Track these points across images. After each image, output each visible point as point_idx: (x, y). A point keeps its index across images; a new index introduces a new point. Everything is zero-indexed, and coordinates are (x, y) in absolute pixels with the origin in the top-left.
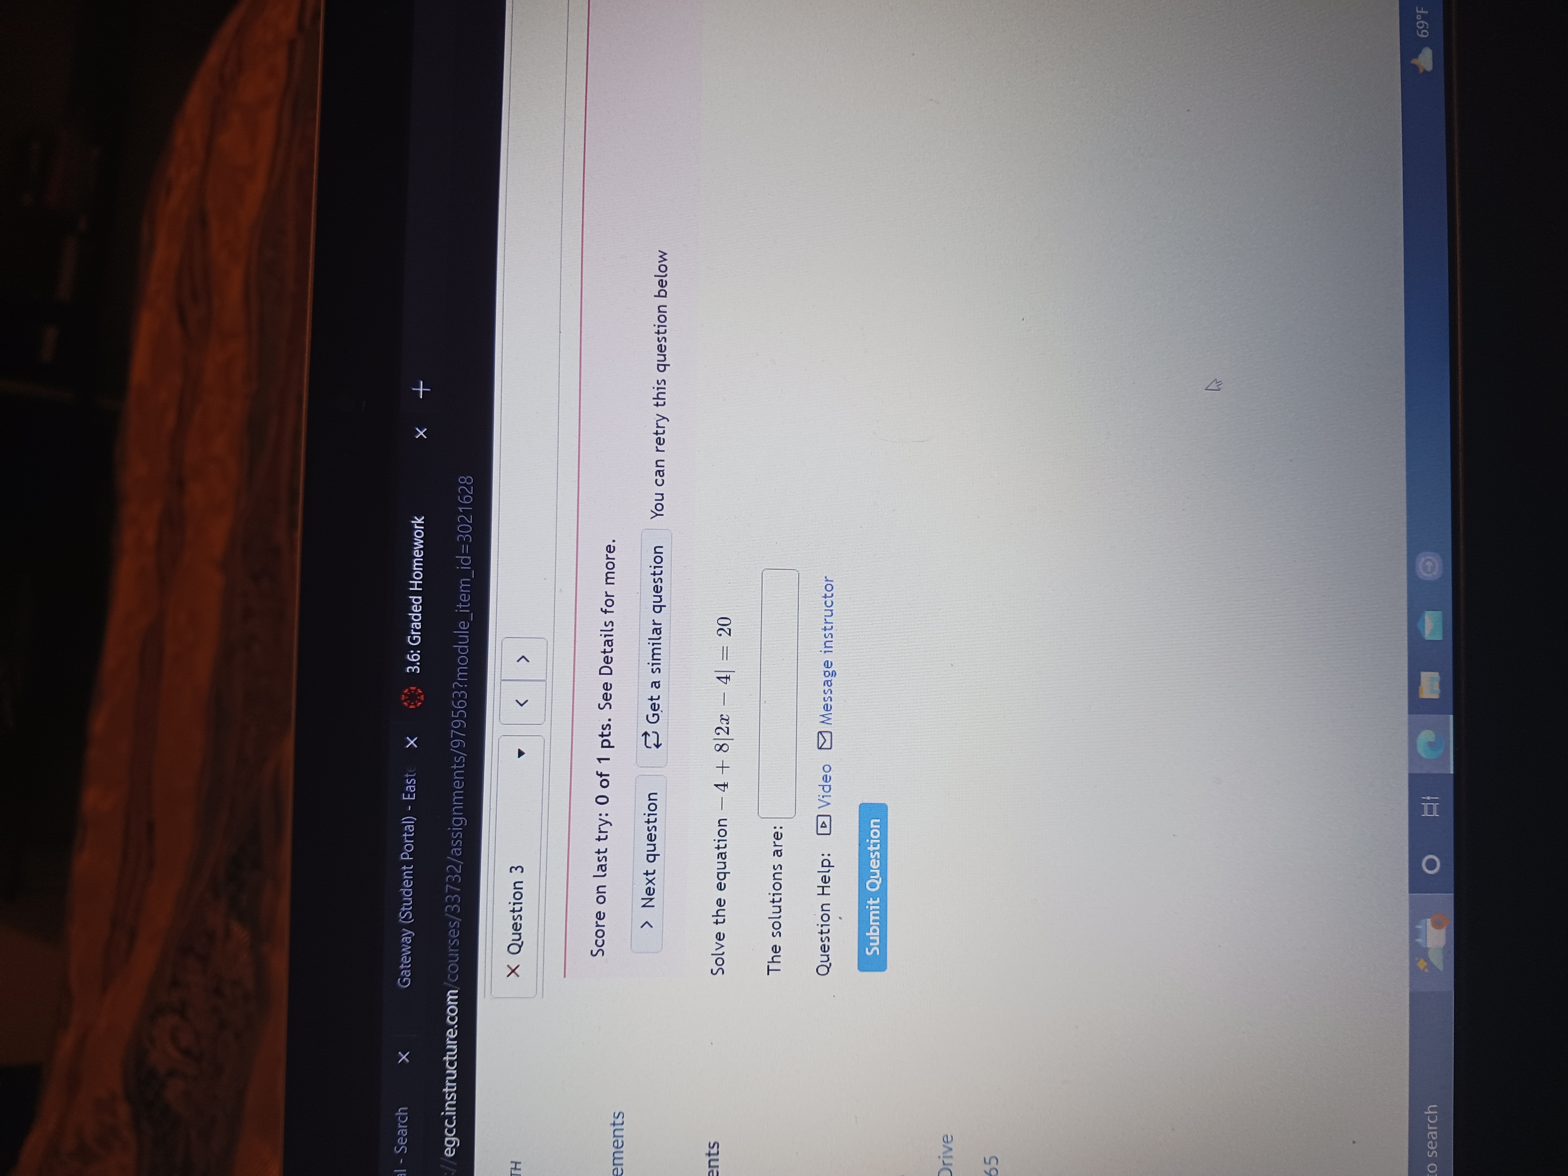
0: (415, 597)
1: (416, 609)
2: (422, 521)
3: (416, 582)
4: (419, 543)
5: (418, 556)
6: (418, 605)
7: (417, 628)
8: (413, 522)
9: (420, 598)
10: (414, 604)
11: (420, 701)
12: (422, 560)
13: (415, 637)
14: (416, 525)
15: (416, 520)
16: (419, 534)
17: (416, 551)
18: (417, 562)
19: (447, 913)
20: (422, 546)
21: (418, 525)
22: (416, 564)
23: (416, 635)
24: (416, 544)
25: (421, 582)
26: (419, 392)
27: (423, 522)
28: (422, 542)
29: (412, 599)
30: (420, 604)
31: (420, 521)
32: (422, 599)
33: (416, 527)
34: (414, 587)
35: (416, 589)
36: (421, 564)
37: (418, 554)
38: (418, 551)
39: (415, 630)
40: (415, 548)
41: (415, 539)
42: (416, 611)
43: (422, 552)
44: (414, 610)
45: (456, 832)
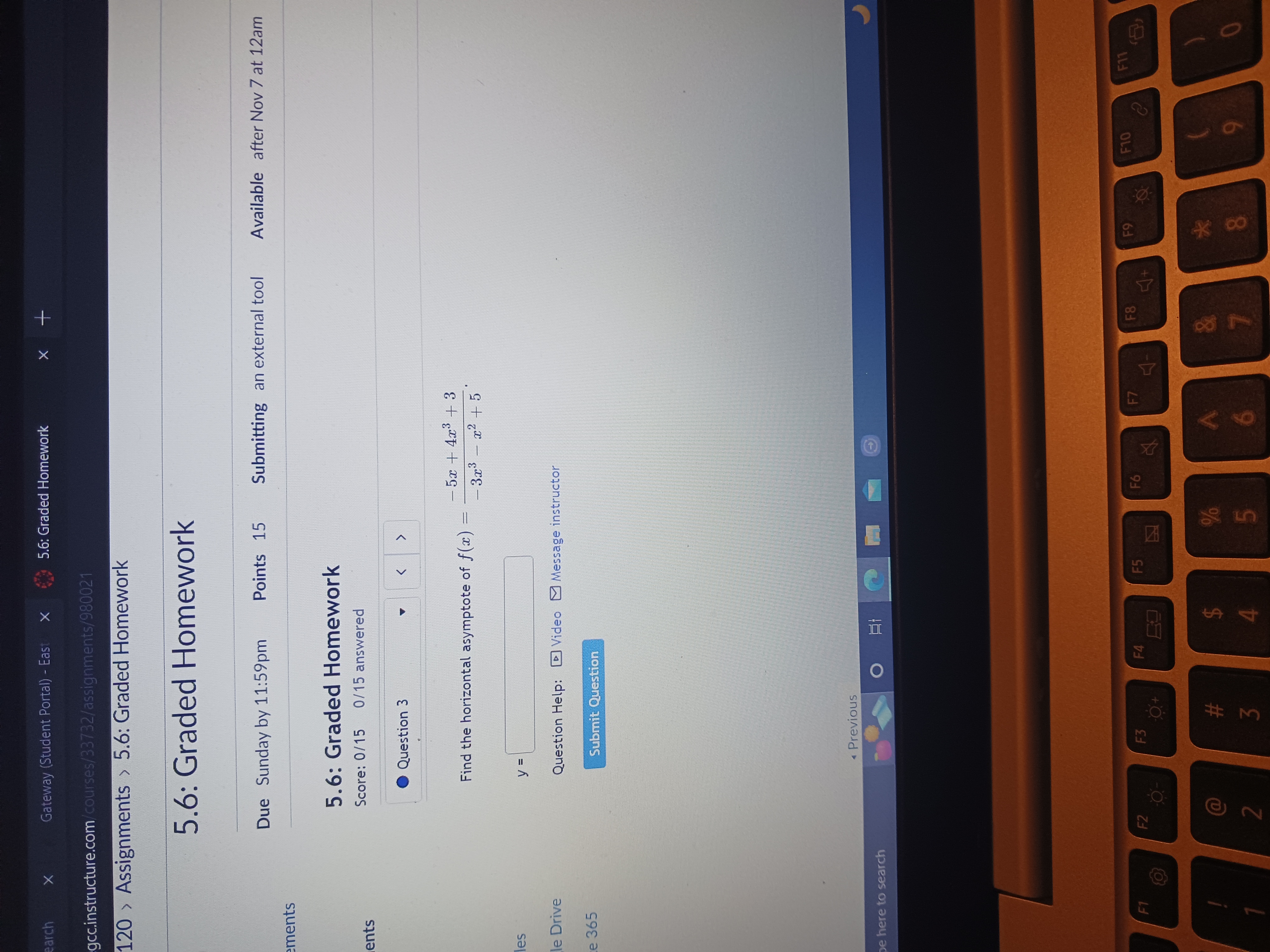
0: (42, 495)
1: (44, 505)
2: (47, 429)
3: (43, 482)
4: (44, 449)
5: (44, 459)
6: (46, 501)
7: (45, 520)
8: (38, 431)
9: (47, 495)
10: (42, 500)
11: (50, 582)
12: (48, 462)
13: (44, 528)
14: (41, 433)
15: (41, 429)
16: (44, 441)
17: (42, 455)
18: (43, 464)
19: (83, 757)
20: (47, 451)
21: (43, 433)
22: (43, 466)
23: (45, 526)
24: (41, 449)
25: (48, 482)
26: (41, 320)
27: (48, 431)
28: (47, 447)
29: (40, 496)
30: (48, 500)
31: (44, 430)
32: (49, 496)
33: (42, 435)
34: (42, 486)
35: (43, 487)
36: (48, 467)
37: (44, 458)
38: (44, 455)
39: (44, 522)
40: (41, 453)
41: (41, 445)
42: (44, 506)
43: (48, 456)
44: (42, 506)
45: (87, 690)
